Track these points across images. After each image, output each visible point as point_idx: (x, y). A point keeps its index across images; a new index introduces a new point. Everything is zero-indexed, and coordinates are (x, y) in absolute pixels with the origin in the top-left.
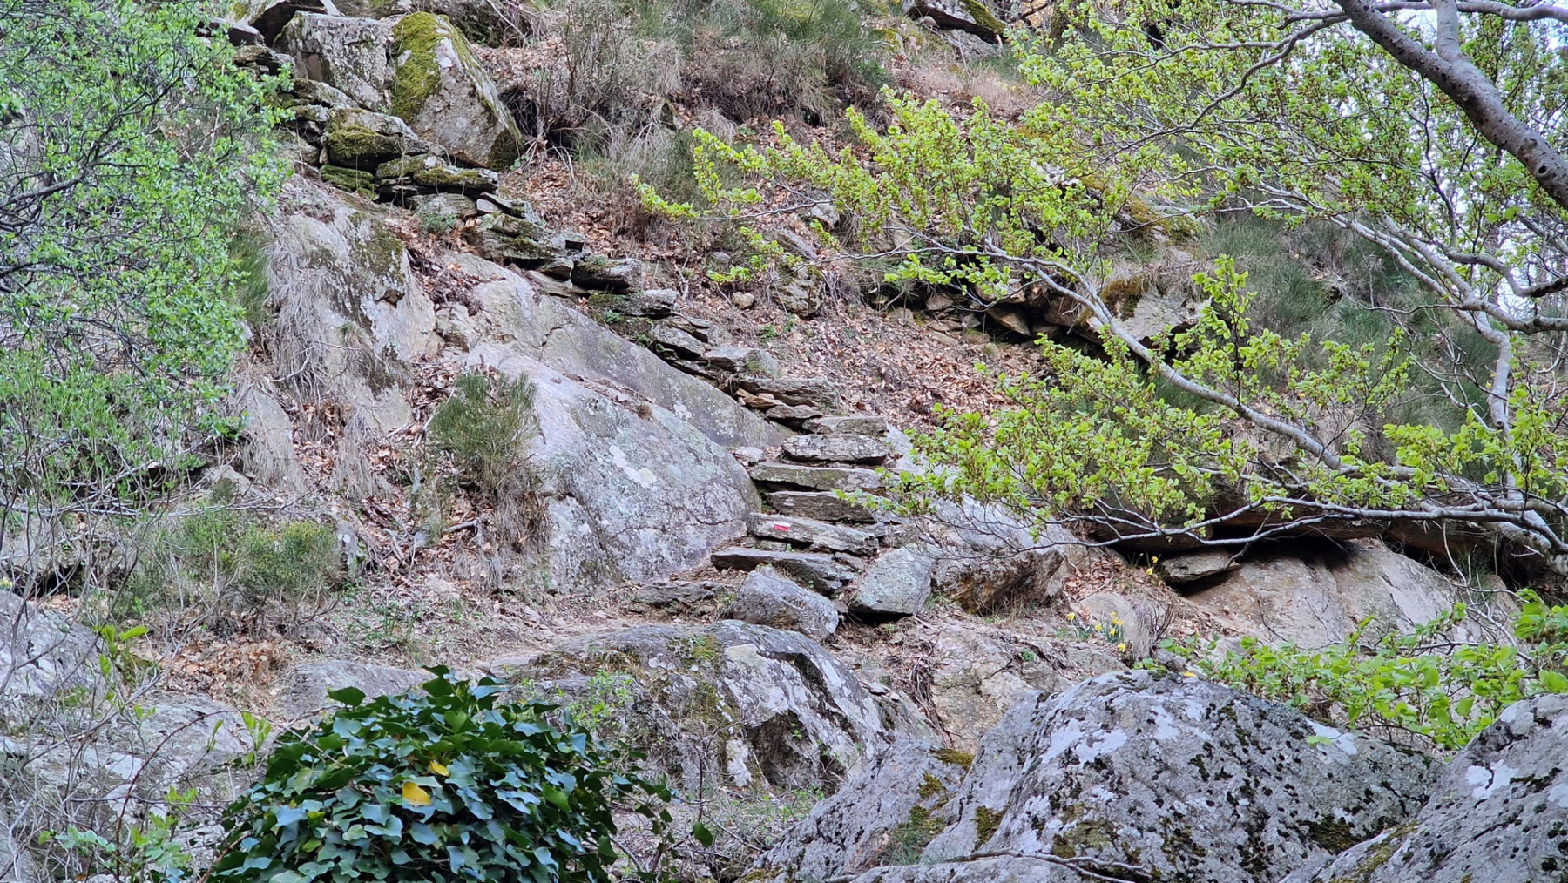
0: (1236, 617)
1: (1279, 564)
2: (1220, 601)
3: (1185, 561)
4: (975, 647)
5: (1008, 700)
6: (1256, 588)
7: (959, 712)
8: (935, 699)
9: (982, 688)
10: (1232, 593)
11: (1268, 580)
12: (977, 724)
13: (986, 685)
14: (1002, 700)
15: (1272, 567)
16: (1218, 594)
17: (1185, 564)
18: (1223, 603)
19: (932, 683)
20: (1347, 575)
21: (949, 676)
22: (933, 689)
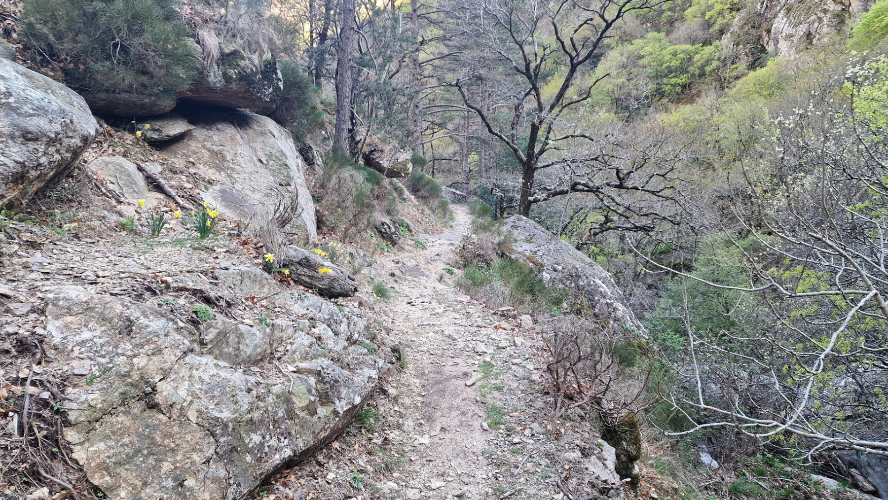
0: (201, 166)
1: (219, 126)
2: (184, 154)
3: (157, 125)
4: (128, 328)
5: (204, 402)
6: (208, 144)
7: (129, 459)
8: (79, 454)
9: (159, 398)
10: (192, 148)
11: (215, 138)
12: (166, 466)
13: (165, 391)
14: (195, 406)
15: (214, 129)
16: (181, 149)
17: (157, 127)
18: (187, 156)
19: (67, 423)
20: (250, 132)
21: (95, 397)
22: (71, 435)
